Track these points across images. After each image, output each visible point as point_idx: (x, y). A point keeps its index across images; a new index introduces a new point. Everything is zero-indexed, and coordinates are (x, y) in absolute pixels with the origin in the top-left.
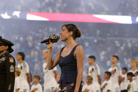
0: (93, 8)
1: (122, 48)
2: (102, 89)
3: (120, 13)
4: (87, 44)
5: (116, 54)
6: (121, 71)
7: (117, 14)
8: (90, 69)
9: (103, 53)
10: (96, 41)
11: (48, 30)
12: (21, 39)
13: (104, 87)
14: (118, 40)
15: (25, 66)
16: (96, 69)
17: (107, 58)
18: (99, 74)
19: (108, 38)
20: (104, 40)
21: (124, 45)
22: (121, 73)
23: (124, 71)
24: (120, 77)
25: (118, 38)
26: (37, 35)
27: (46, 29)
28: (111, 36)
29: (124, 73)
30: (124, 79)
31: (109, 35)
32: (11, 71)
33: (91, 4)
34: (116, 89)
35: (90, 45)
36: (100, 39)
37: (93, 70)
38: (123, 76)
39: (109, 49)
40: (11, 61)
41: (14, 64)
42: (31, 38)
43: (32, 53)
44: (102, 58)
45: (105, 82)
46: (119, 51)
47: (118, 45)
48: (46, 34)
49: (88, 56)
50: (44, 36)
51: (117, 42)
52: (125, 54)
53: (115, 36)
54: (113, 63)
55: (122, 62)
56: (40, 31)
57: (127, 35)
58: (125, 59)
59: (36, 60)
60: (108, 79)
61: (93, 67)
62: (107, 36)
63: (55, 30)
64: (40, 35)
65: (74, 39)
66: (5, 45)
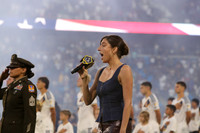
0: (149, 12)
1: (191, 71)
2: (161, 131)
3: (188, 21)
4: (140, 65)
5: (183, 80)
6: (189, 105)
7: (183, 22)
8: (144, 101)
9: (164, 78)
10: (153, 60)
11: (84, 44)
12: (45, 57)
13: (165, 127)
14: (186, 59)
15: (49, 98)
16: (153, 101)
17: (169, 85)
18: (158, 108)
19: (171, 57)
20: (165, 59)
21: (194, 66)
22: (189, 108)
23: (195, 104)
24: (188, 113)
25: (185, 57)
26: (68, 52)
27: (81, 43)
28: (174, 54)
29: (193, 107)
30: (194, 115)
31: (172, 52)
32: (31, 105)
33: (145, 7)
34: (183, 130)
35: (144, 66)
36: (159, 57)
37: (148, 102)
38: (193, 111)
39: (172, 72)
40: (31, 89)
41: (35, 95)
42: (59, 56)
43: (61, 77)
44: (162, 85)
45: (167, 120)
46: (187, 76)
47: (185, 66)
48: (81, 51)
49: (141, 82)
50: (78, 53)
51: (184, 62)
52: (196, 79)
53: (182, 53)
54: (179, 93)
55: (192, 91)
56: (72, 46)
57: (198, 52)
58: (195, 87)
59: (66, 88)
60: (171, 115)
61: (149, 98)
62: (170, 54)
63: (94, 45)
64: (72, 52)
65: (120, 57)
66: (23, 67)
